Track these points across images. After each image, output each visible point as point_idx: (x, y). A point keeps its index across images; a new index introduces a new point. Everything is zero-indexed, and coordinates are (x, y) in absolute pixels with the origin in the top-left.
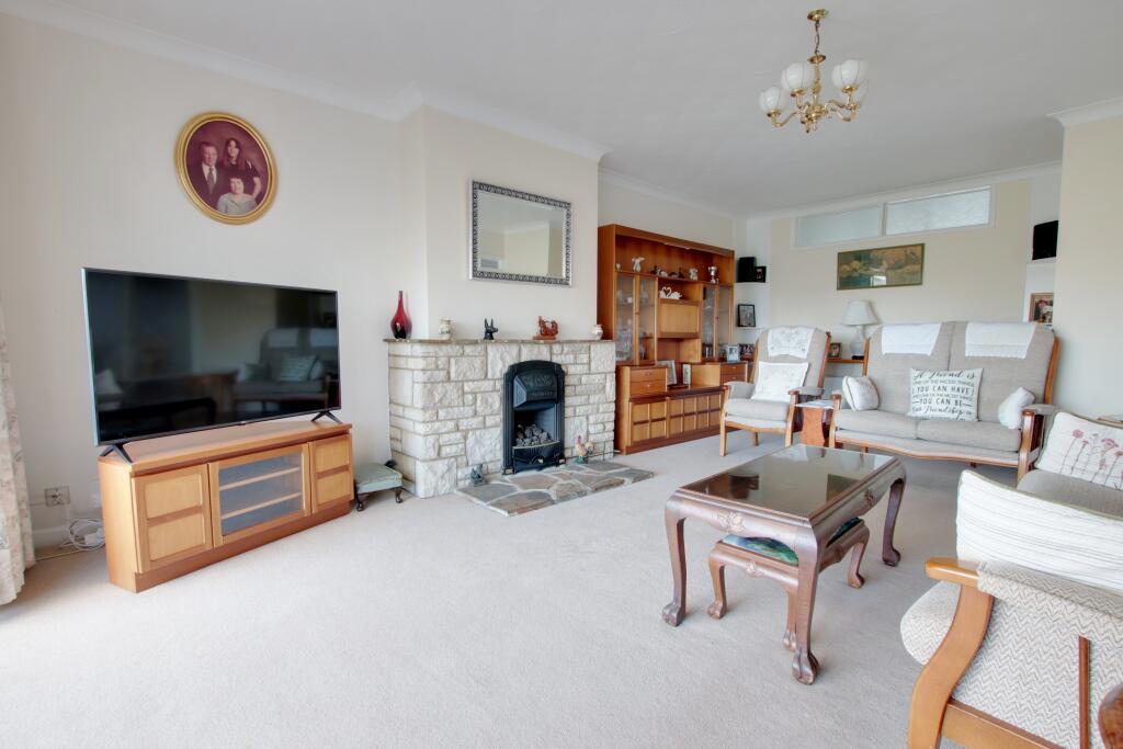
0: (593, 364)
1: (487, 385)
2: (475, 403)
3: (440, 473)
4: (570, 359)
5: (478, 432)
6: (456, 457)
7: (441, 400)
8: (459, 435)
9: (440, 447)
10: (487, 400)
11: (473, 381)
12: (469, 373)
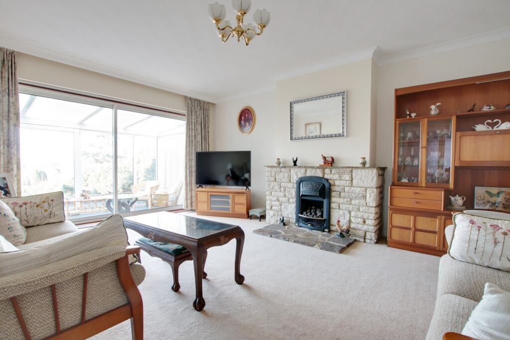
0: (354, 181)
1: (290, 185)
2: (285, 192)
3: (271, 216)
4: (336, 177)
5: (286, 204)
6: (278, 212)
7: (272, 188)
8: (278, 203)
9: (272, 206)
10: (290, 191)
11: (285, 182)
12: (282, 179)
